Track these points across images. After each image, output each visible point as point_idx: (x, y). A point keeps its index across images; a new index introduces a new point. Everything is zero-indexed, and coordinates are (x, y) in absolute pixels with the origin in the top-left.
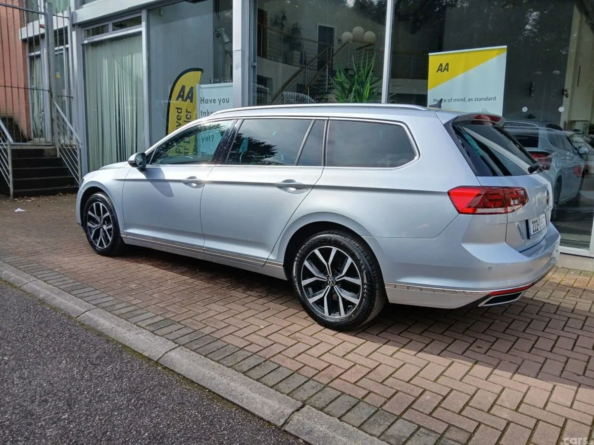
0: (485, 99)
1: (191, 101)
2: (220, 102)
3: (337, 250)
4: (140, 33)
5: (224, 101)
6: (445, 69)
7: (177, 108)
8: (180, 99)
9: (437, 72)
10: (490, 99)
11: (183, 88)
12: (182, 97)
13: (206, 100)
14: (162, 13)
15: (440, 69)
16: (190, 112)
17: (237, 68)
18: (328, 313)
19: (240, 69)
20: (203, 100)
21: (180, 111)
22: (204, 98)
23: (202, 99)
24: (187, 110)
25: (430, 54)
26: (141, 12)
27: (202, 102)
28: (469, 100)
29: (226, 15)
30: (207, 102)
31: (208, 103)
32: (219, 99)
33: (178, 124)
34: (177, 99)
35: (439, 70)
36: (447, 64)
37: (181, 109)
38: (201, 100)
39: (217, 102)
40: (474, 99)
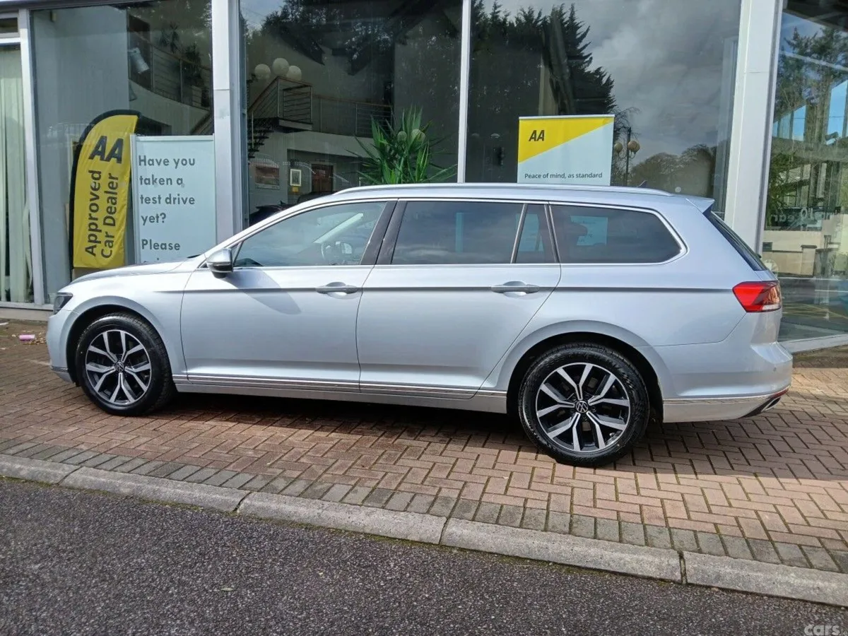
0: (588, 176)
1: (119, 160)
2: (177, 164)
3: (593, 367)
4: (17, 47)
5: (184, 162)
6: (539, 138)
7: (90, 172)
8: (97, 157)
9: (530, 140)
10: (595, 176)
11: (103, 141)
12: (102, 154)
13: (150, 160)
14: (54, 18)
15: (534, 137)
16: (117, 179)
17: (222, 116)
18: (579, 446)
19: (228, 118)
20: (145, 161)
21: (96, 176)
22: (145, 157)
23: (142, 158)
24: (110, 174)
25: (520, 118)
26: (17, 12)
27: (143, 163)
28: (570, 176)
29: (196, 35)
30: (151, 162)
31: (153, 164)
32: (174, 160)
33: (93, 197)
34: (92, 157)
35: (531, 138)
36: (543, 132)
37: (99, 173)
38: (141, 161)
39: (172, 164)
40: (575, 175)
